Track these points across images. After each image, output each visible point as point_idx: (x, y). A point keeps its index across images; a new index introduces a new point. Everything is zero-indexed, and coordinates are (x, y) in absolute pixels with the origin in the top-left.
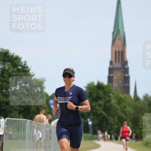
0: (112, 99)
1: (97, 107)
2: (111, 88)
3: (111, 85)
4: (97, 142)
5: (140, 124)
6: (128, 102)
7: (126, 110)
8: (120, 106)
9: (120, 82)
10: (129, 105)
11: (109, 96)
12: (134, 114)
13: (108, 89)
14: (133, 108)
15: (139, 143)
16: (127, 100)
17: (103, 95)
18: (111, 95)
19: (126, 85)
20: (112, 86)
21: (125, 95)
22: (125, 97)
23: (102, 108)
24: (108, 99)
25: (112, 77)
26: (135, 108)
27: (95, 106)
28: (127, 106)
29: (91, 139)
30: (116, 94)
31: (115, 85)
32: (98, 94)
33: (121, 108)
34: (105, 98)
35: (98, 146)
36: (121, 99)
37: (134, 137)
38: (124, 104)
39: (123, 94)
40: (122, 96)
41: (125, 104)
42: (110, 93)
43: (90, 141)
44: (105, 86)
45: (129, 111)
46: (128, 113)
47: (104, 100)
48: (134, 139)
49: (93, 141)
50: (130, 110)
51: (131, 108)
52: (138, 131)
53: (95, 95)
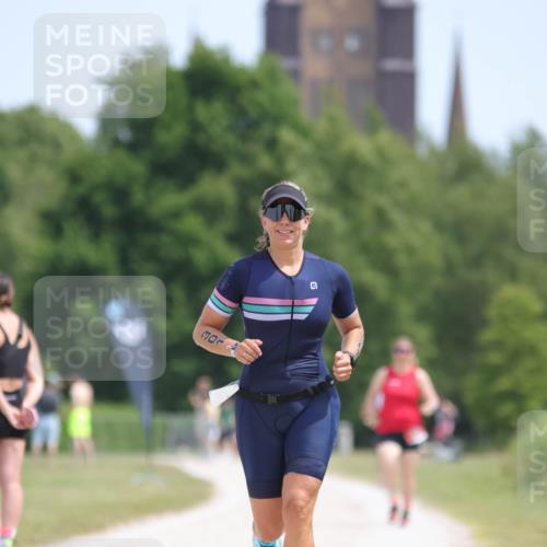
0: (291, 164)
1: (192, 223)
2: (288, 88)
3: (285, 64)
4: (190, 464)
5: (488, 335)
6: (402, 184)
7: (391, 240)
8: (347, 214)
9: (352, 43)
10: (412, 207)
11: (272, 144)
12: (449, 269)
13: (262, 97)
14: (439, 226)
15: (485, 465)
16: (395, 175)
17: (231, 140)
18: (287, 136)
19: (392, 65)
20: (296, 74)
21: (385, 137)
22: (381, 152)
23: (227, 225)
24: (265, 162)
25: (295, 11)
26: (457, 229)
27: (176, 214)
28: (396, 216)
29: (148, 442)
30: (321, 127)
31: (315, 65)
32: (196, 127)
33: (356, 230)
34: (245, 159)
35: (196, 493)
36: (352, 163)
37: (446, 428)
38: (375, 199)
39: (371, 128)
40: (361, 145)
41: (383, 201)
42: (278, 120)
43: (139, 459)
44: (242, 70)
45: (410, 251)
46: (402, 260)
47: (237, 170)
48: (447, 443)
49: (163, 460)
50: (415, 240)
51: (426, 226)
52: (471, 385)
53: (171, 137)
